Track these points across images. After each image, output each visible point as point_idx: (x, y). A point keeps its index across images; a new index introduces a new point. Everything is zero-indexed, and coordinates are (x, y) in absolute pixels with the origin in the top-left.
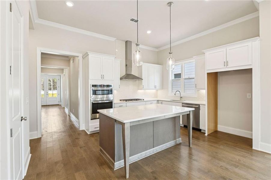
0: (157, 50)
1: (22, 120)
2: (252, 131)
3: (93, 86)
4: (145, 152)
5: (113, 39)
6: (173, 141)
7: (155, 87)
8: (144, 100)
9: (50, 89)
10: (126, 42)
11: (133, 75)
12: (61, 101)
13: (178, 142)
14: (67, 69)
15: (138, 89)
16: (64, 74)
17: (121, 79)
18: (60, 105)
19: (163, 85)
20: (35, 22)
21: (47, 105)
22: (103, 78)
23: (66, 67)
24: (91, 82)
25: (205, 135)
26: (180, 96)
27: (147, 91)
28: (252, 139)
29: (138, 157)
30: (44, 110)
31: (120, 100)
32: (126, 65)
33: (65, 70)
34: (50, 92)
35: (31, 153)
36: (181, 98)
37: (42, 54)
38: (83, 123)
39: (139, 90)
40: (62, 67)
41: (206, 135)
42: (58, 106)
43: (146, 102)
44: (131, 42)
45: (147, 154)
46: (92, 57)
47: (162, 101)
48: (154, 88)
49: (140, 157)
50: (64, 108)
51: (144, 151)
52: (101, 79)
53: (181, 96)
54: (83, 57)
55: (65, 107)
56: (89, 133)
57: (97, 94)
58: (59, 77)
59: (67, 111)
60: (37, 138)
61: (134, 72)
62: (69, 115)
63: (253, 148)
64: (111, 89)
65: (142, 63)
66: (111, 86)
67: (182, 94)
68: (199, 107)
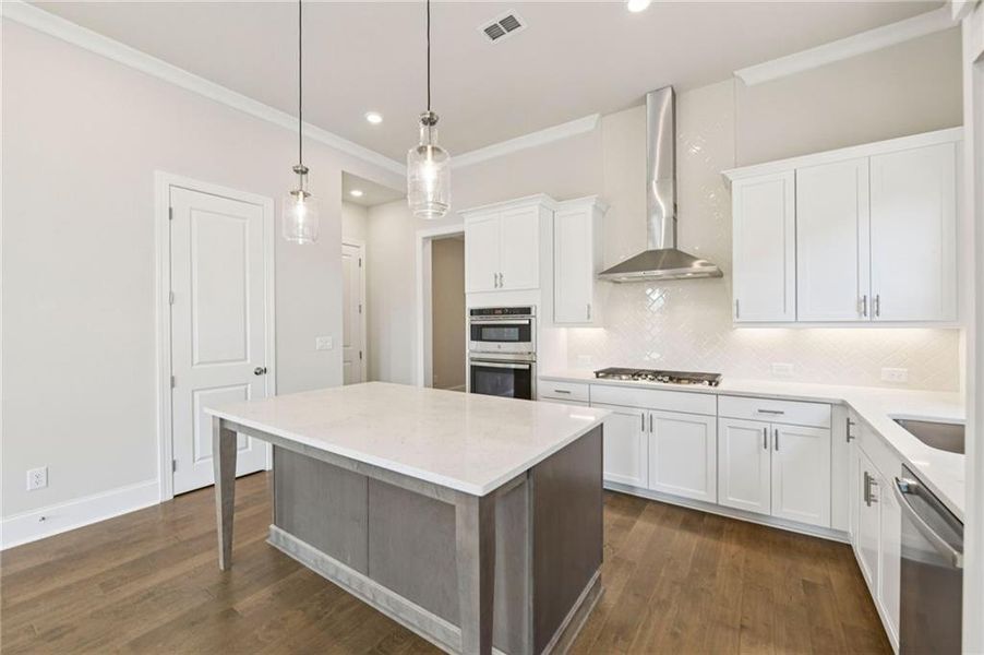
3: (473, 312)
5: (588, 123)
22: (499, 285)
52: (494, 288)
57: (483, 336)
64: (527, 322)
65: (731, 174)
66: (527, 311)
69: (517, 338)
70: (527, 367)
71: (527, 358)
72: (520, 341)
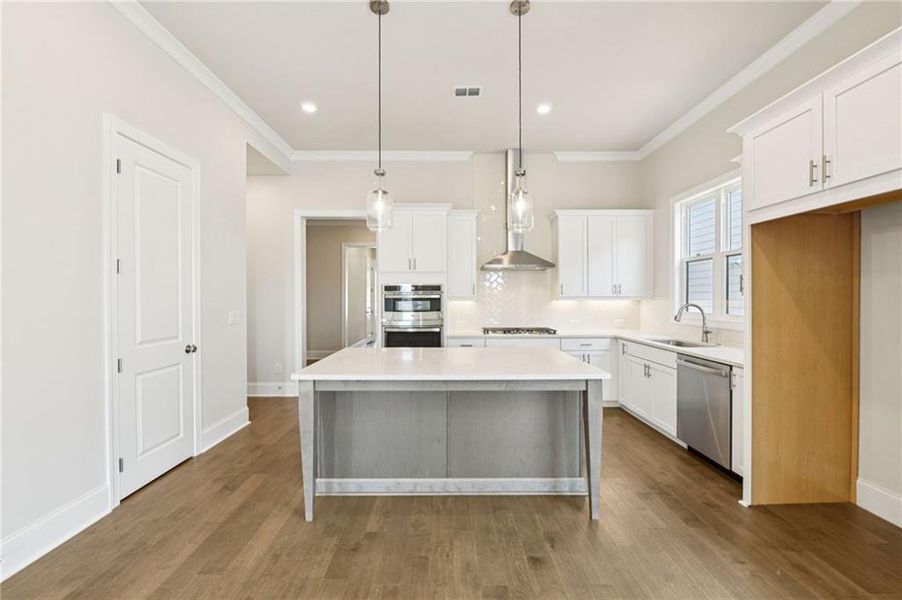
1: (187, 351)
3: (388, 288)
4: (413, 480)
5: (464, 156)
7: (617, 289)
8: (555, 332)
10: (506, 154)
11: (527, 253)
13: (566, 491)
15: (552, 299)
19: (654, 282)
22: (413, 267)
24: (384, 280)
25: (740, 502)
26: (702, 324)
29: (387, 488)
31: (485, 331)
35: (250, 420)
36: (707, 333)
39: (554, 301)
41: (745, 502)
43: (563, 340)
45: (419, 489)
47: (627, 340)
48: (611, 294)
49: (393, 489)
51: (411, 477)
52: (407, 269)
53: (710, 325)
57: (397, 308)
64: (438, 296)
65: (558, 212)
66: (437, 288)
67: (716, 318)
68: (730, 376)
69: (429, 307)
70: (437, 330)
71: (437, 323)
72: (431, 310)
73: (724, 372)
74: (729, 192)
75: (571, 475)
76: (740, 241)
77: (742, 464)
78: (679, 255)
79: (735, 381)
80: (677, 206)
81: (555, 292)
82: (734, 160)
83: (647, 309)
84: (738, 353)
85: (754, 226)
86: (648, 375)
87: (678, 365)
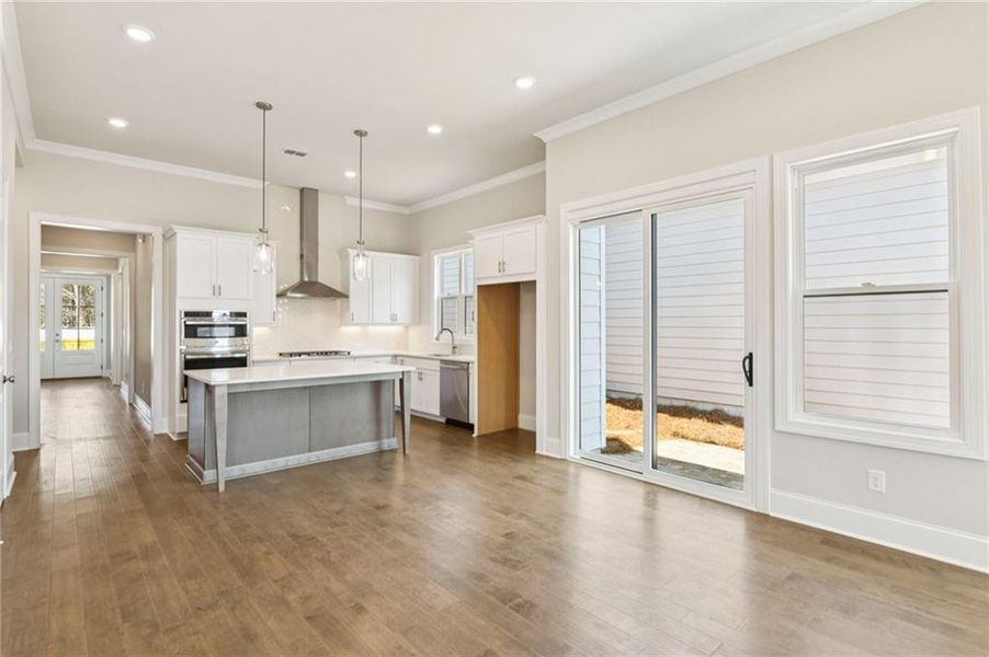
0: (407, 211)
1: (5, 381)
2: (534, 414)
3: (187, 314)
6: (370, 443)
7: (394, 318)
8: (349, 353)
9: (72, 323)
10: (302, 190)
11: (321, 284)
12: (109, 366)
13: (386, 447)
14: (127, 260)
15: (341, 325)
16: (120, 271)
17: (279, 296)
18: (108, 379)
19: (419, 313)
20: (27, 146)
21: (56, 377)
22: (217, 293)
23: (125, 254)
24: (183, 305)
25: (473, 436)
26: (450, 343)
27: (372, 329)
28: (534, 433)
30: (45, 393)
31: (280, 355)
32: (302, 256)
33: (122, 261)
34: (69, 334)
35: (15, 470)
36: (455, 347)
37: (44, 227)
38: (163, 415)
39: (343, 327)
40: (114, 254)
41: (475, 435)
42: (98, 383)
44: (317, 190)
45: (290, 463)
46: (185, 240)
48: (389, 321)
50: (120, 386)
52: (211, 296)
53: (456, 343)
54: (164, 236)
55: (123, 383)
56: (175, 438)
57: (199, 334)
58: (105, 279)
59: (125, 392)
60: (27, 448)
61: (326, 276)
62: (131, 404)
63: (538, 451)
64: (243, 323)
65: (349, 251)
66: (243, 315)
67: (460, 338)
68: (468, 369)
70: (243, 355)
71: (243, 349)
72: (238, 336)
73: (465, 366)
74: (467, 255)
75: (388, 438)
76: (472, 291)
77: (474, 419)
78: (437, 294)
79: (470, 371)
80: (436, 257)
81: (344, 318)
82: (470, 232)
83: (414, 333)
84: (471, 356)
85: (479, 287)
86: (421, 379)
87: (441, 368)
